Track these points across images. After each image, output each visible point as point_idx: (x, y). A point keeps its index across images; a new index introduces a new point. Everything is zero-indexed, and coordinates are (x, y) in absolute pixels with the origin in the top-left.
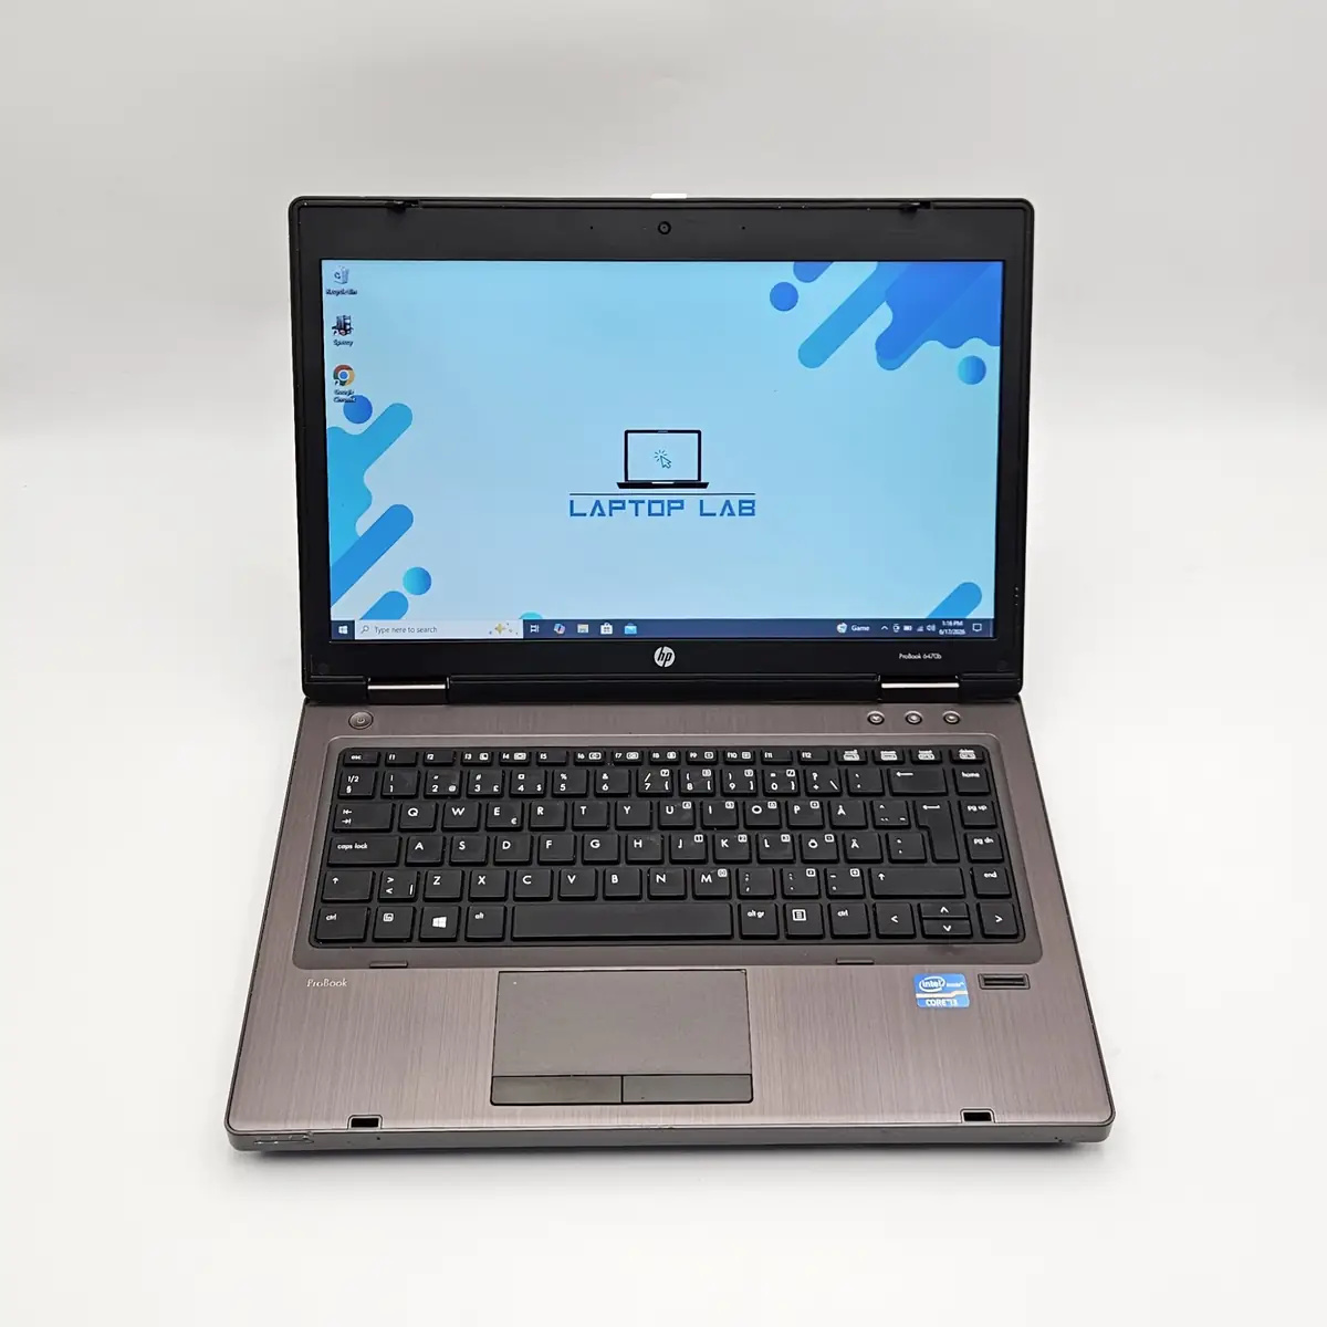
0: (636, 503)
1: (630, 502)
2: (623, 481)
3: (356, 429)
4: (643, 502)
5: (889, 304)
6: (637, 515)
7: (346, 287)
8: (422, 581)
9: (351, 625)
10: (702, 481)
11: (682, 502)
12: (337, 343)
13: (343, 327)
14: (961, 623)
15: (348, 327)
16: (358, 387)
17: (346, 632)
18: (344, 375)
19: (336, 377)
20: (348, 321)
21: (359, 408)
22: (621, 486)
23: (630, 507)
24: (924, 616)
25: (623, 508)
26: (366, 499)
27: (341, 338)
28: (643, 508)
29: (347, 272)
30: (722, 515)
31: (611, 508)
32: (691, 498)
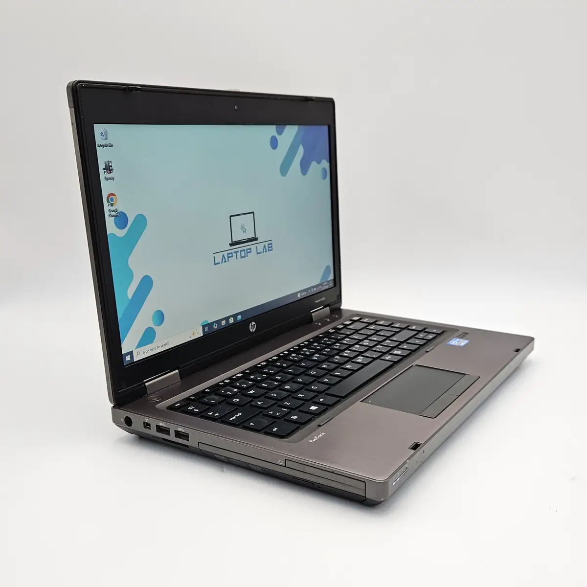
0: (236, 252)
1: (234, 253)
2: (231, 243)
3: (121, 233)
4: (238, 252)
5: (303, 145)
6: (237, 258)
7: (107, 142)
8: (160, 317)
9: (131, 353)
10: (256, 237)
11: (250, 249)
12: (107, 179)
13: (108, 169)
14: (326, 283)
15: (111, 168)
16: (120, 207)
17: (129, 359)
18: (112, 200)
19: (108, 202)
20: (110, 164)
21: (121, 219)
22: (231, 245)
23: (234, 255)
24: (318, 282)
25: (232, 256)
26: (130, 275)
27: (108, 176)
28: (239, 254)
29: (107, 131)
30: (263, 252)
31: (228, 257)
32: (252, 246)
